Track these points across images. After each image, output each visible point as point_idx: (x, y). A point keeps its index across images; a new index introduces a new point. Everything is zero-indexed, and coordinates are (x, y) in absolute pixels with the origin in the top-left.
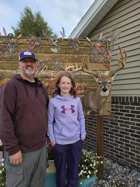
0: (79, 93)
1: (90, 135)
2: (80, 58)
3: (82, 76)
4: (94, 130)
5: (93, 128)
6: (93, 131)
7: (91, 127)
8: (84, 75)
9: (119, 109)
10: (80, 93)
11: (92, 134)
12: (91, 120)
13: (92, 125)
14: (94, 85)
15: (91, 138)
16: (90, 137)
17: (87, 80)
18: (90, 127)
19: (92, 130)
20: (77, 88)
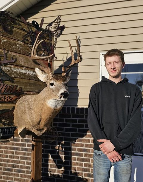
0: (7, 100)
1: (13, 165)
2: (11, 44)
3: (13, 73)
4: (20, 156)
5: (19, 153)
6: (18, 158)
7: (16, 152)
8: (17, 72)
9: (58, 123)
10: (9, 100)
11: (16, 162)
12: (15, 142)
13: (17, 149)
14: (31, 90)
15: (14, 168)
16: (12, 168)
17: (21, 80)
18: (13, 153)
19: (16, 156)
20: (4, 91)
